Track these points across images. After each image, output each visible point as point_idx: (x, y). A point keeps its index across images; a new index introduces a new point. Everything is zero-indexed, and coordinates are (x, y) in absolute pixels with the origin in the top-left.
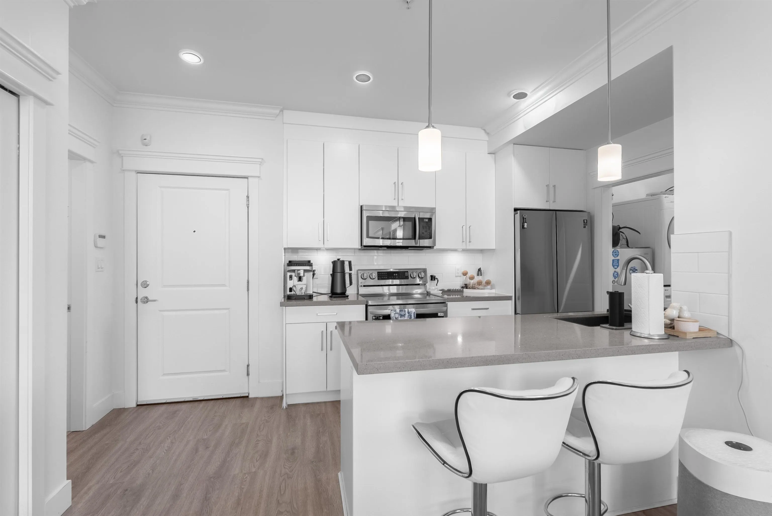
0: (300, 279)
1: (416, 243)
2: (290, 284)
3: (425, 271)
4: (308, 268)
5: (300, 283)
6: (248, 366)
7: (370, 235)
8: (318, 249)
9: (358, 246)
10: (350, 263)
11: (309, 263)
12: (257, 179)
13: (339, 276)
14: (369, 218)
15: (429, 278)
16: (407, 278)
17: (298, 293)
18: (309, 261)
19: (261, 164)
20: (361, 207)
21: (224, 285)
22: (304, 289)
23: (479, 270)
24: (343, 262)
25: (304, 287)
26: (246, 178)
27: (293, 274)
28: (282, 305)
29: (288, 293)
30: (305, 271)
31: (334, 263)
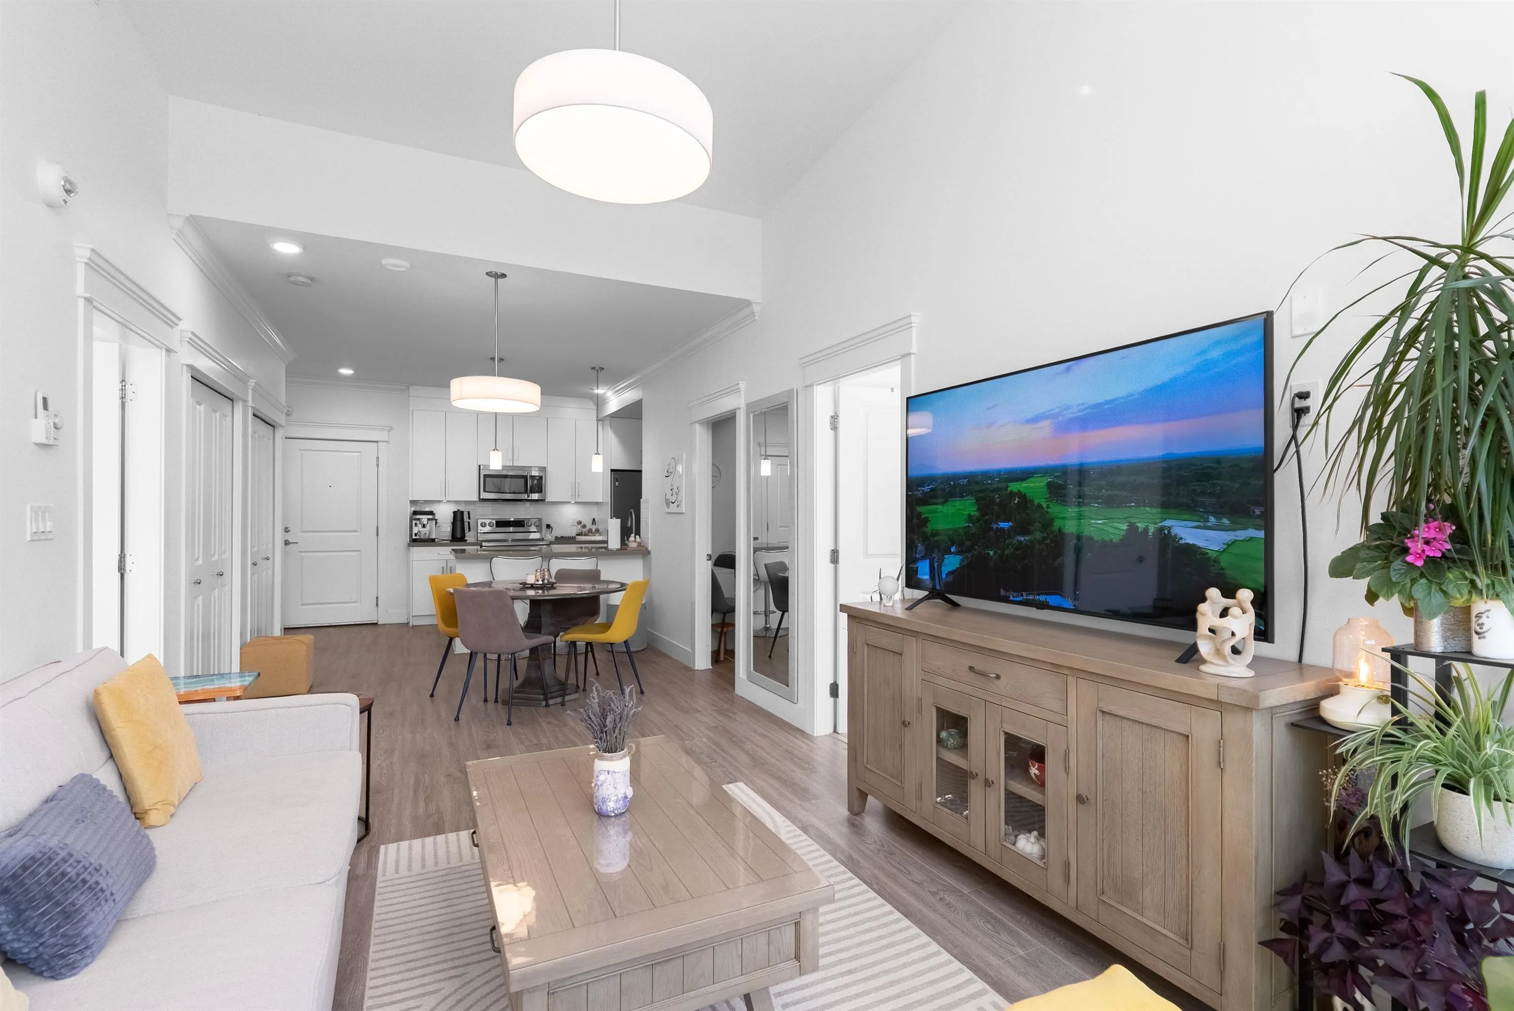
0: (424, 526)
1: (528, 497)
2: (415, 530)
3: (540, 520)
4: (431, 517)
5: (424, 529)
6: (377, 597)
7: (487, 490)
8: (439, 501)
9: (476, 498)
10: (469, 512)
11: (431, 513)
12: (386, 443)
13: (459, 523)
14: (485, 476)
15: (544, 527)
16: (523, 526)
17: (422, 537)
18: (432, 512)
19: (389, 431)
20: (480, 466)
21: (356, 531)
22: (428, 534)
23: (594, 520)
24: (462, 513)
25: (428, 533)
26: (377, 442)
27: (418, 522)
28: (409, 545)
29: (414, 537)
30: (429, 519)
31: (455, 513)
